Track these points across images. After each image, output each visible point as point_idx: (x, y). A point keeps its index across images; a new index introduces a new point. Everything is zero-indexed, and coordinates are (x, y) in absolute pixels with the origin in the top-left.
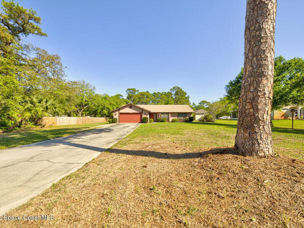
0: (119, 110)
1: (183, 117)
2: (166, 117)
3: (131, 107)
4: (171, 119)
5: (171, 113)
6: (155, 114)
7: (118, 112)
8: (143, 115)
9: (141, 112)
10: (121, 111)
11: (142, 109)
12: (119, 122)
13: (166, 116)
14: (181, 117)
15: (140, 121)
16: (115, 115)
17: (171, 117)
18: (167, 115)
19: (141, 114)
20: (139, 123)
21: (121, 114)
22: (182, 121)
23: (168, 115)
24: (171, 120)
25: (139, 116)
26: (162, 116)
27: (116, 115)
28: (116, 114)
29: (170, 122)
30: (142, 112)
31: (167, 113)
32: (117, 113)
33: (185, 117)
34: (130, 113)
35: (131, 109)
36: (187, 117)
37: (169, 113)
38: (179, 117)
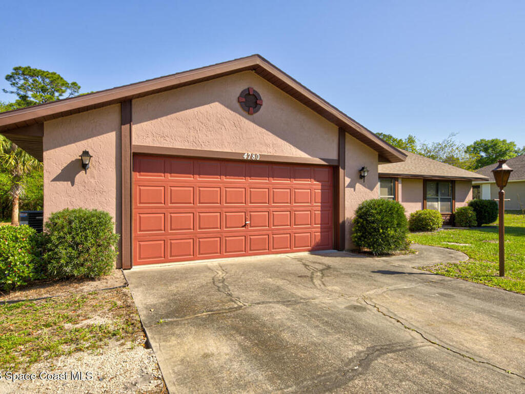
0: (127, 119)
5: (404, 180)
8: (348, 180)
9: (333, 155)
11: (344, 135)
12: (126, 263)
13: (382, 192)
14: (437, 200)
18: (387, 190)
19: (330, 174)
23: (393, 192)
33: (450, 203)
34: (245, 157)
35: (246, 118)
36: (457, 202)
37: (398, 181)
38: (428, 204)
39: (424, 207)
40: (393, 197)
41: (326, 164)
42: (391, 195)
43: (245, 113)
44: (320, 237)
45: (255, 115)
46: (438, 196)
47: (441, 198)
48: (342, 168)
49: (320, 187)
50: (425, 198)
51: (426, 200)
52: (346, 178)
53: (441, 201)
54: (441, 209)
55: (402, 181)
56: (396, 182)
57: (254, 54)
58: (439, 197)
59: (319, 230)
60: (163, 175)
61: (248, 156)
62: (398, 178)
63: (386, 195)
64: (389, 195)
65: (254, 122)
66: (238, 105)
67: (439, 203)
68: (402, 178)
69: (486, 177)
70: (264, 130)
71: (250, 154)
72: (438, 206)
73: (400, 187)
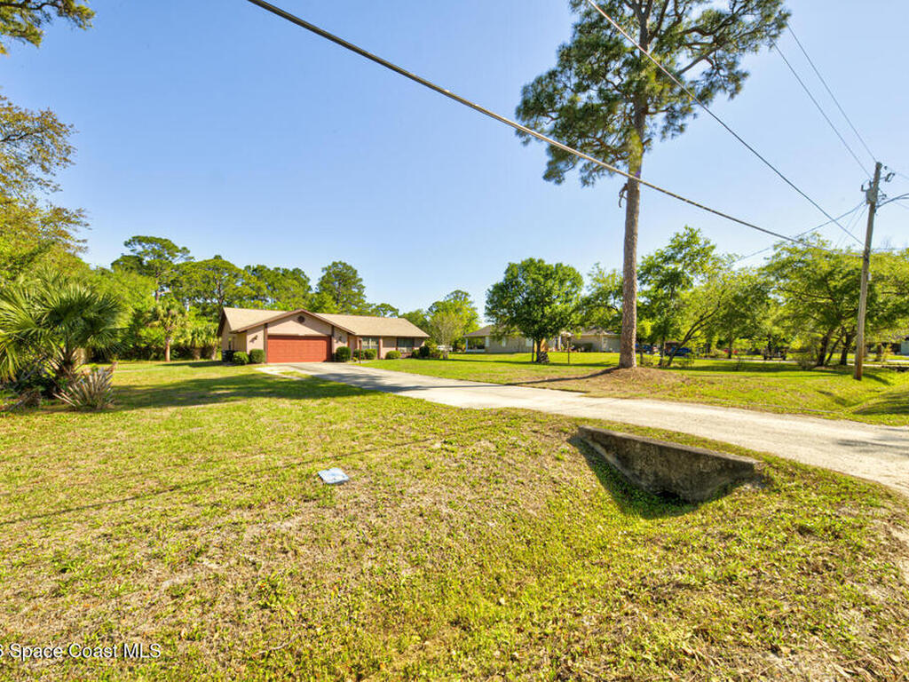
0: (267, 328)
1: (407, 347)
2: (372, 347)
3: (301, 320)
4: (384, 351)
5: (385, 338)
7: (262, 332)
9: (330, 333)
10: (272, 330)
11: (333, 327)
12: (267, 362)
13: (372, 344)
15: (325, 357)
16: (252, 341)
17: (384, 346)
19: (329, 339)
20: (324, 361)
21: (271, 337)
22: (405, 356)
23: (378, 343)
24: (383, 354)
25: (324, 344)
26: (364, 343)
27: (255, 341)
28: (255, 338)
29: (382, 359)
30: (333, 335)
31: (376, 338)
32: (260, 334)
33: (411, 348)
35: (301, 325)
36: (415, 347)
37: (380, 339)
38: (399, 348)
39: (397, 349)
40: (378, 345)
41: (327, 336)
43: (301, 323)
45: (303, 323)
48: (333, 337)
49: (327, 343)
50: (397, 346)
52: (334, 340)
55: (382, 339)
58: (405, 346)
62: (380, 337)
64: (376, 344)
65: (303, 325)
66: (298, 322)
68: (383, 337)
70: (306, 328)
72: (405, 349)
73: (381, 341)
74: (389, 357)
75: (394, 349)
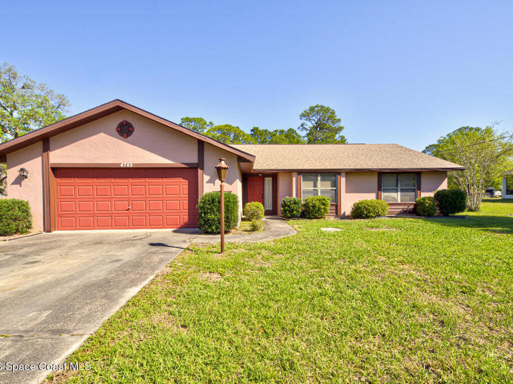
0: (46, 149)
1: (402, 190)
2: (322, 192)
4: (348, 203)
6: (268, 182)
7: (38, 159)
8: (206, 178)
9: (194, 160)
10: (61, 156)
11: (201, 143)
12: (48, 228)
13: (323, 186)
14: (396, 191)
16: (17, 182)
17: (347, 192)
18: (329, 183)
21: (59, 171)
22: (399, 209)
23: (335, 184)
24: (346, 207)
25: (180, 186)
26: (307, 186)
27: (24, 182)
28: (24, 176)
29: (344, 217)
30: (200, 165)
31: (331, 174)
32: (34, 166)
33: (414, 193)
34: (122, 166)
35: (124, 141)
36: (422, 192)
37: (340, 175)
38: (384, 195)
39: (378, 197)
40: (335, 188)
41: (187, 166)
42: (335, 187)
43: (122, 138)
44: (187, 219)
45: (129, 138)
46: (397, 187)
47: (401, 189)
48: (200, 169)
49: (187, 183)
50: (379, 189)
51: (380, 190)
52: (204, 176)
53: (401, 192)
54: (401, 198)
55: (346, 175)
56: (339, 176)
57: (114, 99)
58: (399, 188)
59: (187, 214)
60: (73, 179)
61: (124, 165)
62: (340, 172)
63: (328, 187)
64: (332, 187)
65: (128, 142)
66: (116, 133)
67: (399, 193)
68: (346, 172)
69: (462, 167)
70: (136, 147)
71: (125, 164)
72: (398, 196)
73: (343, 180)
74: (359, 213)
75: (370, 197)
